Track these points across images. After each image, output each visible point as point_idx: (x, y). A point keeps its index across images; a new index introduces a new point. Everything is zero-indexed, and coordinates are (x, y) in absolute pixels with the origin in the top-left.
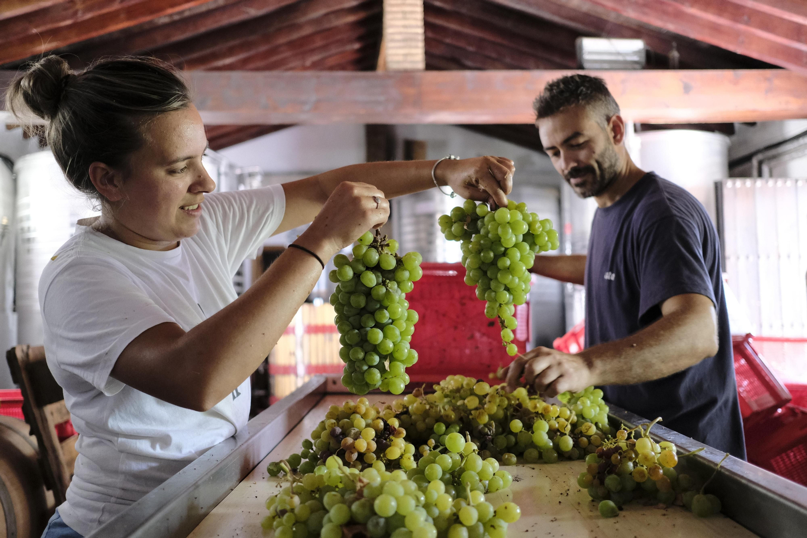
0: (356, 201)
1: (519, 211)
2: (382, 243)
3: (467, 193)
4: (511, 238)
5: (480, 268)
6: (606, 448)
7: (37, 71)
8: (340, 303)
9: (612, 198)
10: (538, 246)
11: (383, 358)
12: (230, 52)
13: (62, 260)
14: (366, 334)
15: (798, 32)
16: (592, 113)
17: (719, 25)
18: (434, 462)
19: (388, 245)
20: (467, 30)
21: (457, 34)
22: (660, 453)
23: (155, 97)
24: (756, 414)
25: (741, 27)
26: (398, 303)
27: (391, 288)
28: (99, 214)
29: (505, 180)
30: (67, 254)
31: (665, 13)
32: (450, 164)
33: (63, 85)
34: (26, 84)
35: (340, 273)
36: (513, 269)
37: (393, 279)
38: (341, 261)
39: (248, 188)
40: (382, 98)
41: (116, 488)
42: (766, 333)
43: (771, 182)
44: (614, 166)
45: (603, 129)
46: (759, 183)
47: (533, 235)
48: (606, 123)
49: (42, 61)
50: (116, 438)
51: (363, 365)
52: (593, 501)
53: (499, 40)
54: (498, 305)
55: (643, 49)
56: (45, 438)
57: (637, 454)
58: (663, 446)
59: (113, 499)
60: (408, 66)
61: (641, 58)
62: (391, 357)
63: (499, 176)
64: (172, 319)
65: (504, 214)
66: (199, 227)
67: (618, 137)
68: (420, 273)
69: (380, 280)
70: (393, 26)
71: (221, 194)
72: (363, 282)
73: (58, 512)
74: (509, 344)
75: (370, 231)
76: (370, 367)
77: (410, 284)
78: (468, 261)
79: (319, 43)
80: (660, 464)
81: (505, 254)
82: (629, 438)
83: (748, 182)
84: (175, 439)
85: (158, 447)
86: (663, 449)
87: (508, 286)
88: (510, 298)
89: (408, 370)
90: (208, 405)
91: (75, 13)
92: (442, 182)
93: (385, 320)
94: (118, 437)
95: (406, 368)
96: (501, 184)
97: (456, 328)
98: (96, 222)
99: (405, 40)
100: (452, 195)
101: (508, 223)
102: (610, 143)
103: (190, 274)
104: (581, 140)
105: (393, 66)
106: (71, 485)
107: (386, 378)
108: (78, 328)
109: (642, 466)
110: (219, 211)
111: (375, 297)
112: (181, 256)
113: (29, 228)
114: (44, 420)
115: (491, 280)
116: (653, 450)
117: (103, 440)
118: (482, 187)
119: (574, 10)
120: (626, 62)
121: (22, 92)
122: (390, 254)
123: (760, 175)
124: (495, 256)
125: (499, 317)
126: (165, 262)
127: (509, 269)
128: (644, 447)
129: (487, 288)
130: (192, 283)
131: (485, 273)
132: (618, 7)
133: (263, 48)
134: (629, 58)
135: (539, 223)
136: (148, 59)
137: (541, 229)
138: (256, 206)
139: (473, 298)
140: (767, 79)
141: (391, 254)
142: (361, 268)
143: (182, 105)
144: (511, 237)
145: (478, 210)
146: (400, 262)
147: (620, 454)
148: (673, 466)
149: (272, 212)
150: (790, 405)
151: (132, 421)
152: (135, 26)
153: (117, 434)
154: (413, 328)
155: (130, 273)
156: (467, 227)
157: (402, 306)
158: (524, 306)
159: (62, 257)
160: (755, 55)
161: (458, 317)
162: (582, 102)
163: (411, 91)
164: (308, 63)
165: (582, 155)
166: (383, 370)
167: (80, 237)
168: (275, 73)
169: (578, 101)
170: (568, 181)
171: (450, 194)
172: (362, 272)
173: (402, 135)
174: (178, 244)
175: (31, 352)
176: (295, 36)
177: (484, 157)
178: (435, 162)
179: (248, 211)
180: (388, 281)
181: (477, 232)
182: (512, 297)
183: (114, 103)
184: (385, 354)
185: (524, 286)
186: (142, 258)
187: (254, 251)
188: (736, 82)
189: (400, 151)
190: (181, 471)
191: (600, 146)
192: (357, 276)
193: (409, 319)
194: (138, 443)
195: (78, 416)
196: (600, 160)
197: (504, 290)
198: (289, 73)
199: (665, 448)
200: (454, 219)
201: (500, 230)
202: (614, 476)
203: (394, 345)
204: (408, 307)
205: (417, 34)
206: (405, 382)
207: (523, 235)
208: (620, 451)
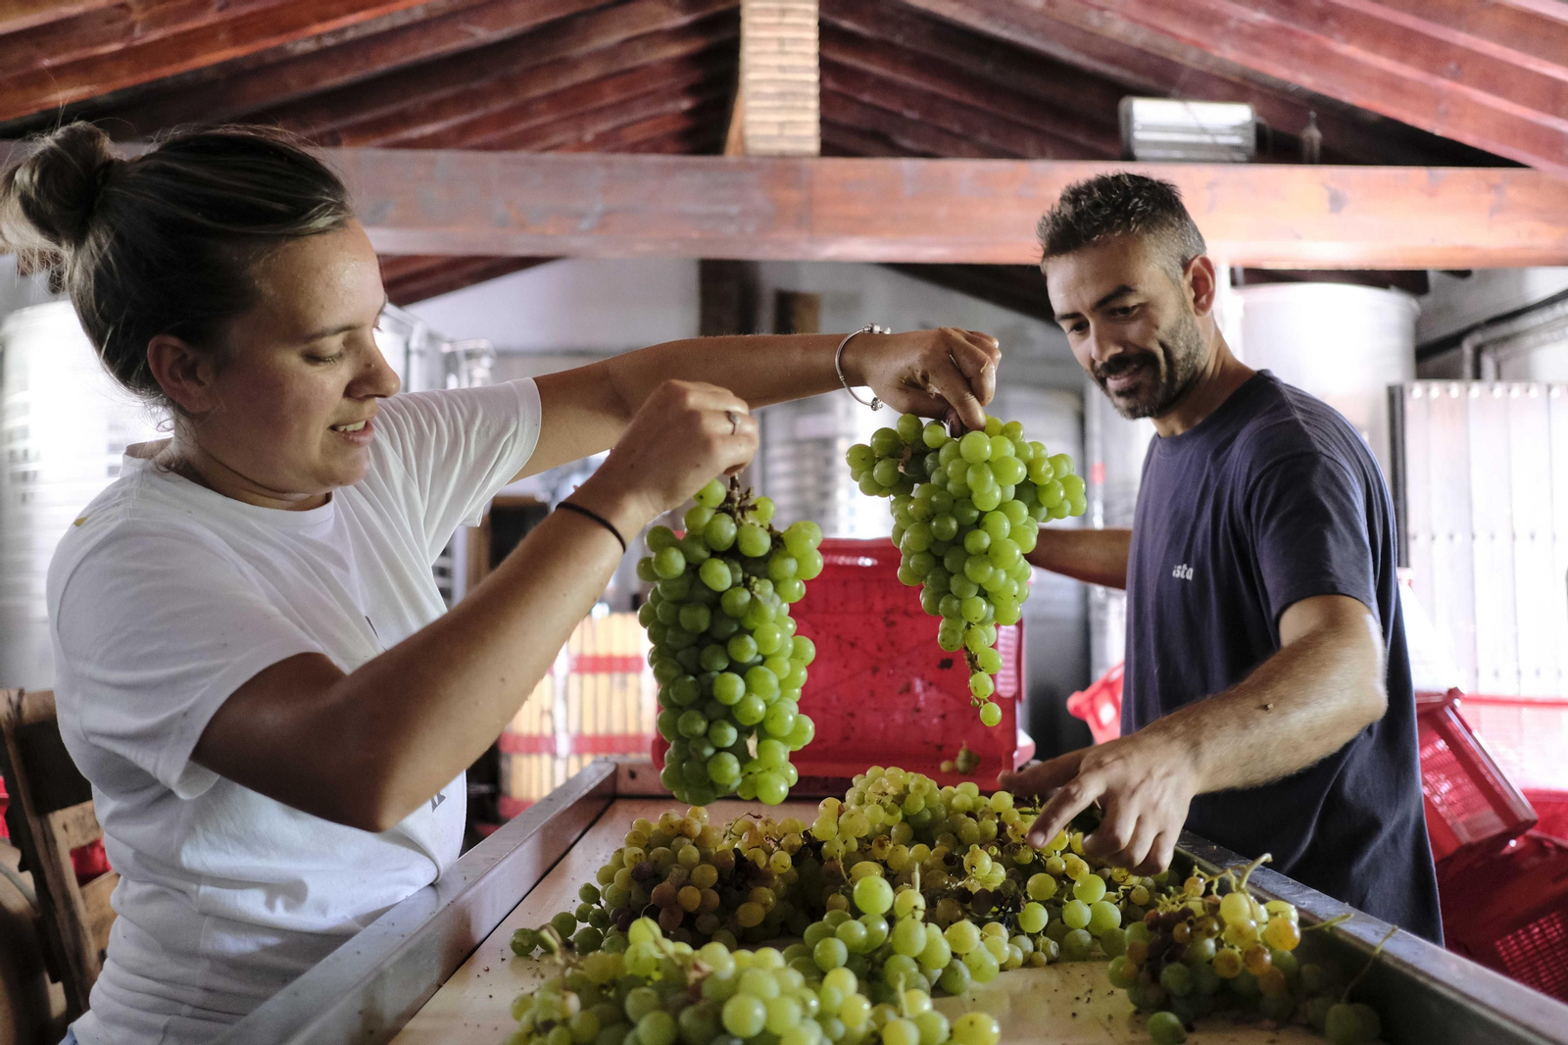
0: (692, 418)
1: (1009, 438)
2: (742, 504)
3: (904, 402)
4: (993, 493)
5: (929, 551)
6: (1164, 912)
7: (47, 153)
8: (659, 622)
9: (1186, 421)
10: (1045, 509)
11: (744, 732)
12: (435, 112)
13: (97, 524)
14: (711, 684)
15: (1554, 97)
16: (1154, 250)
17: (1402, 79)
18: (832, 934)
19: (754, 508)
20: (904, 78)
21: (883, 85)
22: (1267, 923)
23: (281, 207)
24: (1469, 848)
25: (1444, 83)
26: (775, 622)
27: (760, 593)
28: (170, 435)
29: (980, 376)
30: (107, 514)
31: (1294, 52)
32: (871, 342)
33: (99, 182)
34: (26, 178)
35: (659, 562)
36: (996, 555)
37: (765, 575)
38: (660, 538)
39: (465, 385)
40: (734, 209)
41: (195, 986)
42: (1486, 688)
43: (1499, 389)
44: (1195, 358)
45: (1176, 283)
46: (1476, 389)
47: (1036, 485)
48: (1181, 271)
49: (59, 133)
50: (195, 887)
51: (703, 746)
52: (1137, 1013)
53: (967, 99)
54: (964, 624)
55: (1250, 122)
56: (49, 876)
57: (1222, 925)
58: (1273, 910)
59: (186, 1010)
60: (787, 146)
61: (1247, 140)
62: (761, 730)
63: (969, 367)
64: (317, 646)
65: (978, 445)
66: (369, 464)
67: (1204, 299)
68: (818, 563)
69: (740, 576)
70: (757, 67)
71: (413, 397)
72: (704, 580)
73: (72, 1035)
74: (985, 702)
75: (719, 478)
76: (719, 750)
77: (798, 585)
78: (906, 536)
79: (611, 97)
80: (1266, 944)
81: (979, 524)
82: (1208, 892)
83: (1455, 388)
84: (315, 890)
85: (279, 904)
86: (1273, 914)
87: (985, 588)
88: (988, 613)
89: (794, 758)
90: (388, 820)
91: (131, 28)
92: (856, 378)
93: (749, 657)
94: (199, 884)
95: (791, 753)
96: (974, 383)
97: (875, 670)
98: (163, 452)
99: (782, 95)
100: (874, 406)
101: (987, 462)
102: (1187, 311)
103: (351, 557)
104: (1132, 301)
105: (757, 146)
106: (101, 978)
107: (750, 773)
108: (128, 664)
109: (1232, 947)
110: (409, 430)
111: (728, 611)
112: (332, 520)
113: (26, 453)
114: (50, 840)
115: (952, 574)
116: (1253, 916)
117: (167, 890)
118: (934, 389)
119: (1114, 42)
120: (1216, 147)
121: (18, 194)
122: (758, 524)
123: (1478, 375)
124: (960, 527)
125: (966, 648)
126: (301, 533)
127: (987, 553)
128: (1237, 910)
129: (943, 591)
130: (355, 573)
131: (939, 561)
132: (1204, 40)
133: (499, 106)
134: (1223, 140)
135: (1047, 462)
136: (268, 130)
137: (1051, 475)
138: (483, 422)
139: (914, 613)
140: (1493, 187)
141: (762, 526)
142: (702, 553)
143: (334, 223)
144: (993, 491)
145: (927, 436)
146: (778, 541)
147: (1191, 924)
148: (1291, 947)
149: (515, 434)
150: (1533, 832)
151: (230, 850)
152: (246, 58)
153: (197, 877)
154: (803, 674)
155: (232, 554)
156: (905, 470)
157: (783, 629)
158: (1013, 628)
159: (97, 520)
160: (1470, 139)
161: (880, 649)
162: (1136, 228)
163: (794, 196)
164: (589, 137)
165: (1133, 331)
166: (744, 758)
167: (132, 480)
168: (522, 155)
169: (1129, 226)
170: (1103, 383)
171: (870, 401)
172: (704, 560)
173: (771, 282)
174: (327, 499)
175: (25, 703)
176: (564, 82)
177: (940, 329)
178: (838, 338)
179: (467, 433)
180: (754, 579)
181: (924, 478)
182: (992, 609)
183: (198, 218)
184: (748, 723)
185: (1016, 588)
186: (254, 524)
187: (475, 510)
188: (1432, 192)
189: (767, 315)
190: (330, 957)
191: (1169, 314)
192: (694, 568)
193: (796, 655)
194: (239, 897)
195: (119, 839)
196: (1170, 343)
197: (977, 595)
198: (550, 156)
199: (1276, 914)
200: (878, 452)
201: (970, 478)
202: (1177, 966)
203: (767, 707)
204: (794, 632)
205: (807, 83)
206: (788, 780)
207: (1016, 486)
208: (1190, 918)
